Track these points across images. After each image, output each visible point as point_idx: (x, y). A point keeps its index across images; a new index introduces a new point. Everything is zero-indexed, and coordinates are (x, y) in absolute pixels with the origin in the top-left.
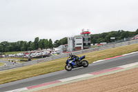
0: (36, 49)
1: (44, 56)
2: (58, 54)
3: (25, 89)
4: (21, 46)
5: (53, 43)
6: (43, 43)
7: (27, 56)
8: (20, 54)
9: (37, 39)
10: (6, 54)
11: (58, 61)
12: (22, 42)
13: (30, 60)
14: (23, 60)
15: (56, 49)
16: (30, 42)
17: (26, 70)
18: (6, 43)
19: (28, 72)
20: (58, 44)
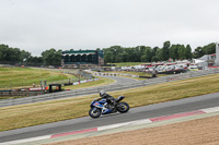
0: (166, 59)
1: (178, 72)
2: (200, 68)
3: (148, 121)
4: (142, 54)
5: (193, 51)
6: (177, 50)
7: (151, 69)
8: (139, 66)
9: (167, 44)
10: (118, 65)
11: (200, 80)
12: (143, 47)
13: (154, 76)
14: (143, 76)
15: (197, 61)
16: (156, 48)
17: (149, 92)
18: (119, 49)
19: (152, 95)
20: (200, 52)
